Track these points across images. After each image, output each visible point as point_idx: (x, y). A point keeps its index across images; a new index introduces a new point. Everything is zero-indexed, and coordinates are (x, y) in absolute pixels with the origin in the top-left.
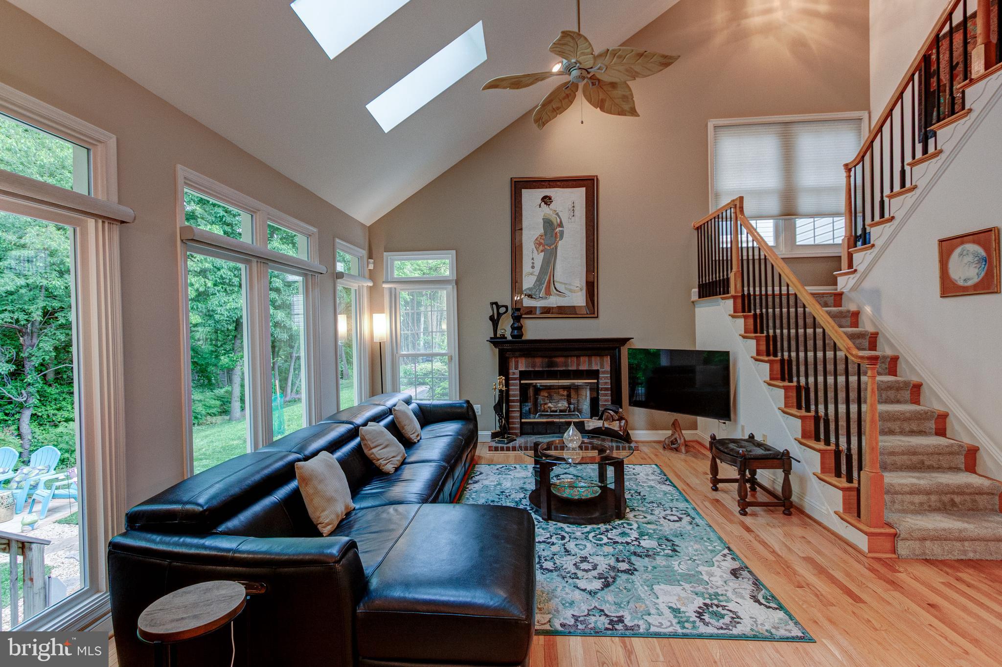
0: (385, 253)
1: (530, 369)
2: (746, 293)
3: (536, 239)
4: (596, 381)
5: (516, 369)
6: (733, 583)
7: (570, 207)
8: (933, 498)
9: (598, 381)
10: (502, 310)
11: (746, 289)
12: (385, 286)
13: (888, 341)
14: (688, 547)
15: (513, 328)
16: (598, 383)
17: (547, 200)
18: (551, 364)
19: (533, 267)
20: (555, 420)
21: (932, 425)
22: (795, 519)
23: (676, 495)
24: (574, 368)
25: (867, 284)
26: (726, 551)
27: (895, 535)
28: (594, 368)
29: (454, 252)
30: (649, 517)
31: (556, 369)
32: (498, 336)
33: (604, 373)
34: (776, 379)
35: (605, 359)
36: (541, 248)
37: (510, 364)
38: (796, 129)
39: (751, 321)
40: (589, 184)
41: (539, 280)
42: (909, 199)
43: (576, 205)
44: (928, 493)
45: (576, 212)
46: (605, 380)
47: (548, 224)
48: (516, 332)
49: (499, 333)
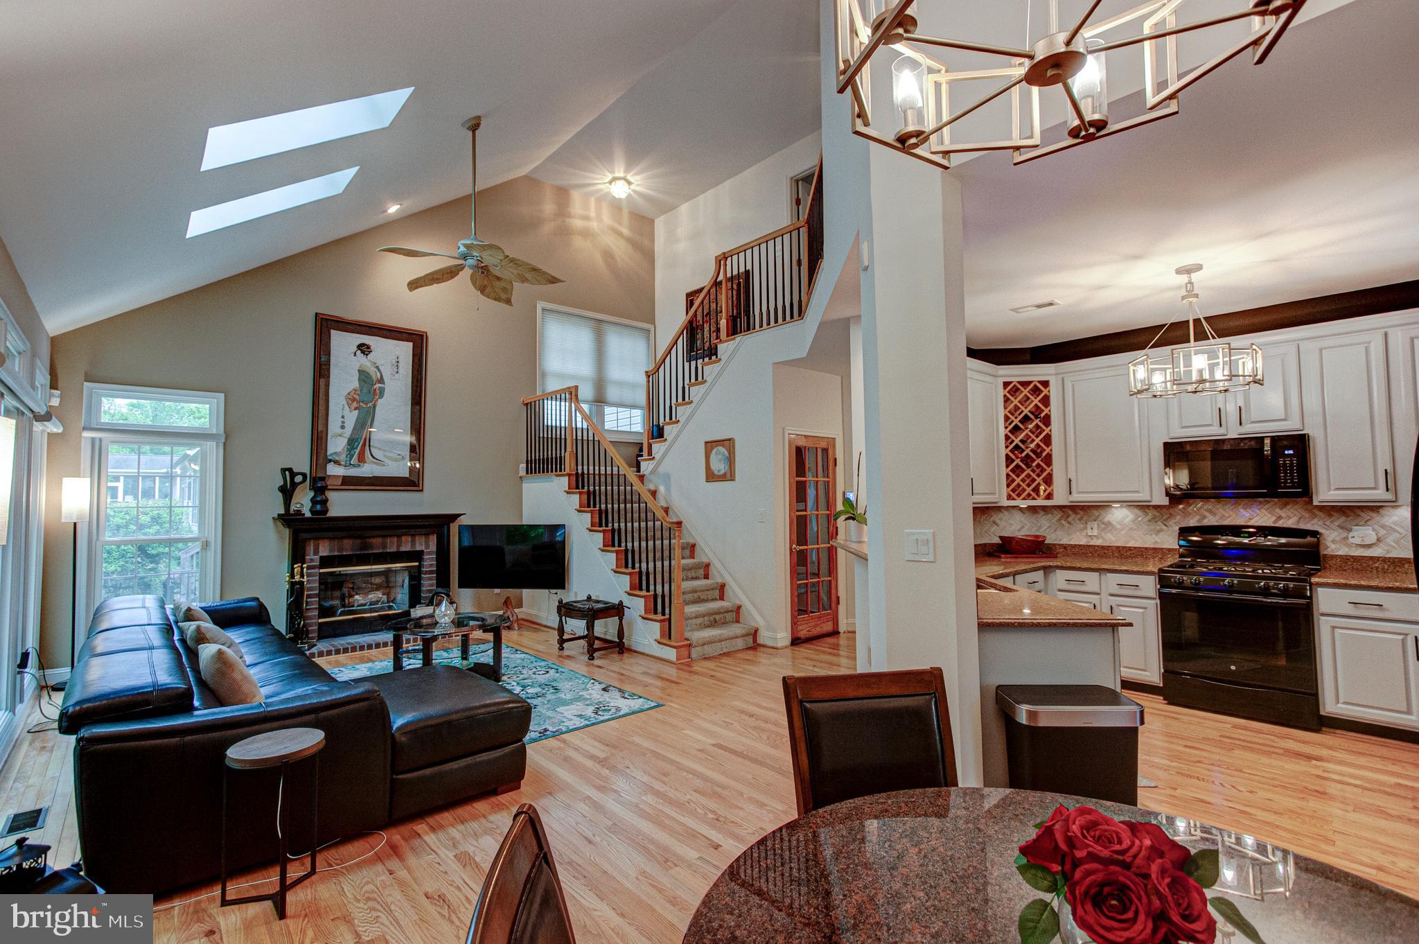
0: (86, 384)
1: (336, 553)
2: (580, 471)
3: (349, 394)
4: (417, 564)
5: (315, 554)
6: (606, 695)
7: (394, 362)
8: (706, 618)
9: (420, 563)
10: (298, 479)
11: (580, 468)
12: (86, 434)
13: (675, 513)
14: (565, 686)
15: (314, 501)
16: (420, 567)
17: (364, 349)
18: (365, 546)
19: (343, 427)
20: (365, 615)
21: (701, 572)
22: (625, 655)
23: (533, 659)
24: (394, 549)
25: (661, 469)
26: (592, 681)
27: (690, 645)
28: (418, 548)
29: (222, 396)
30: (521, 676)
31: (371, 552)
32: (292, 512)
33: (429, 553)
34: (608, 546)
35: (431, 537)
36: (355, 405)
37: (307, 548)
38: (606, 327)
39: (585, 497)
40: (418, 340)
41: (352, 442)
42: (689, 408)
43: (400, 360)
44: (704, 616)
45: (400, 368)
46: (430, 562)
47: (364, 376)
48: (318, 507)
49: (293, 508)
